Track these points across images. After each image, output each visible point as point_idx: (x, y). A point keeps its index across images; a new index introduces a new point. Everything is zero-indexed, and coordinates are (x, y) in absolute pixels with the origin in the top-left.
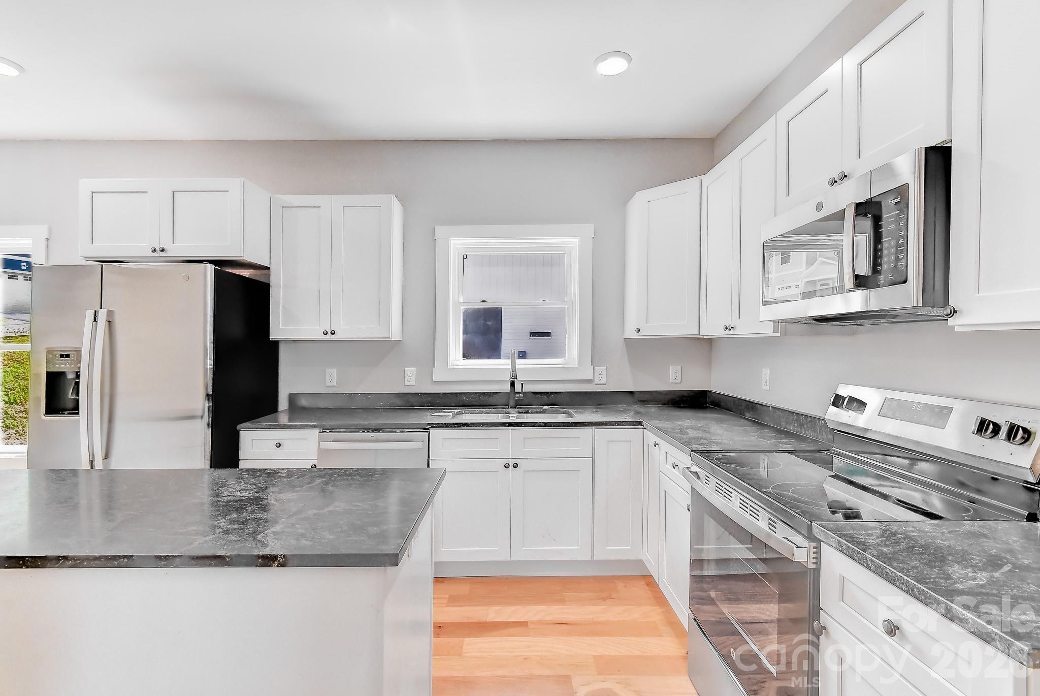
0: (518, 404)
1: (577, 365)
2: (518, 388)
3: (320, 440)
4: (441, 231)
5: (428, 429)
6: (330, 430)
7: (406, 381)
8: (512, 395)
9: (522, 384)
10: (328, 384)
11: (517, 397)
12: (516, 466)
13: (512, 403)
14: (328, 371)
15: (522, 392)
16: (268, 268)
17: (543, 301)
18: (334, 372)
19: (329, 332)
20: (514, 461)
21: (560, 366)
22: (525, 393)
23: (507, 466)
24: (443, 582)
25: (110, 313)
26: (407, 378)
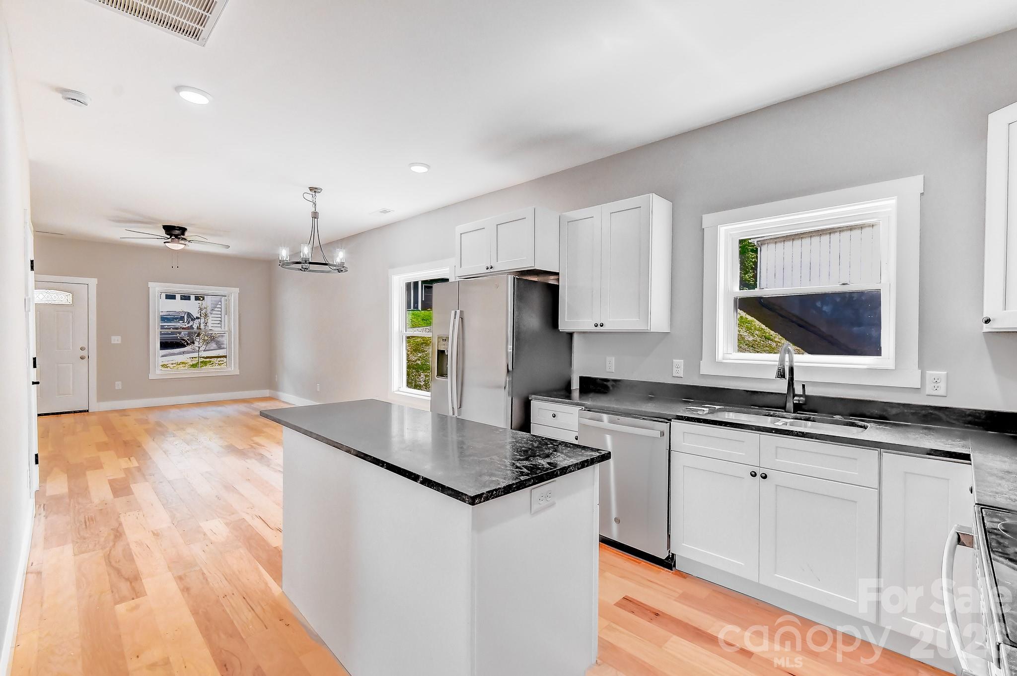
0: (798, 408)
1: (892, 367)
2: (798, 390)
3: (580, 416)
4: (708, 219)
5: (670, 420)
6: (589, 410)
7: (674, 372)
8: (790, 399)
9: (804, 386)
10: (608, 370)
11: (796, 400)
12: (765, 477)
13: (790, 405)
14: (608, 359)
15: (804, 395)
16: (557, 274)
17: (844, 284)
18: (613, 359)
19: (599, 325)
20: (763, 471)
21: (865, 367)
22: (807, 397)
23: (754, 475)
24: (685, 577)
25: (461, 312)
26: (675, 369)
